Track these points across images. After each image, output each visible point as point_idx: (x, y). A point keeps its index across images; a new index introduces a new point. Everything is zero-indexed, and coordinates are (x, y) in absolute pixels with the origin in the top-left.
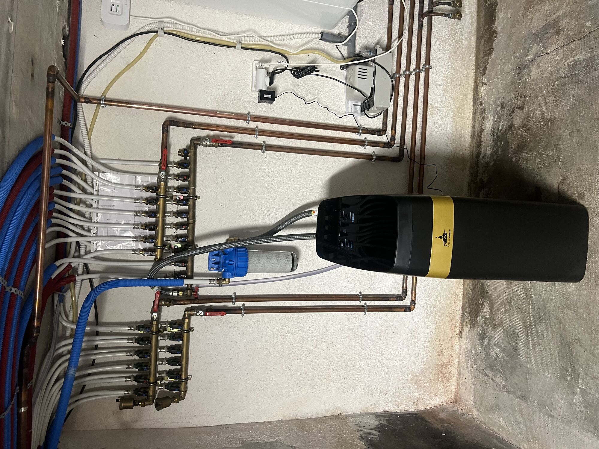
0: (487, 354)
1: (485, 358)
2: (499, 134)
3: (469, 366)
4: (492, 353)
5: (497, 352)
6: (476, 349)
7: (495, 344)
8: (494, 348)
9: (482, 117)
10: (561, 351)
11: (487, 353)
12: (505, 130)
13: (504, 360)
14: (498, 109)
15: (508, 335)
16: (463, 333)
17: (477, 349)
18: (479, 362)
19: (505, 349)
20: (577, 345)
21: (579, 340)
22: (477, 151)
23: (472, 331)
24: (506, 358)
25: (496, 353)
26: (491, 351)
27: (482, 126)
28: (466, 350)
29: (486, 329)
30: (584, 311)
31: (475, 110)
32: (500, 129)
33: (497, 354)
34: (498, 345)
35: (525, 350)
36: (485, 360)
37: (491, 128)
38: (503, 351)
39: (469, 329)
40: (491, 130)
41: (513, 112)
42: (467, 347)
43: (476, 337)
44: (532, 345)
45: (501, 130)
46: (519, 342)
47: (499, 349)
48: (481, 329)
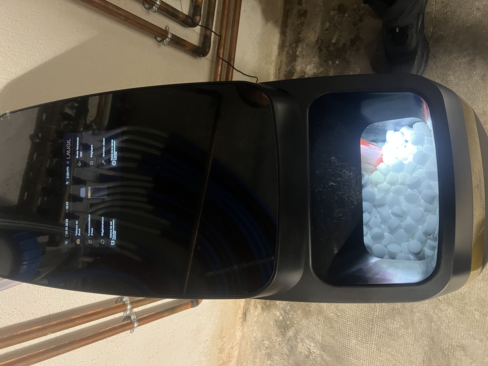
0: (292, 350)
1: (288, 353)
2: (332, 48)
3: (258, 360)
4: (301, 348)
5: (311, 348)
6: (271, 340)
7: (308, 337)
8: (305, 342)
9: (299, 22)
10: (430, 360)
11: (291, 347)
12: (344, 44)
13: (323, 360)
14: (332, 13)
15: (332, 327)
16: (248, 316)
17: (273, 340)
18: (277, 358)
19: (325, 346)
20: (459, 354)
21: (463, 348)
22: (288, 69)
23: (265, 314)
24: (325, 357)
25: (308, 348)
26: (300, 345)
27: (299, 33)
28: (253, 339)
29: (293, 315)
30: (476, 309)
31: (288, 11)
32: (334, 41)
33: (310, 350)
34: (313, 339)
35: (363, 351)
36: (288, 356)
37: (316, 39)
38: (322, 347)
39: (260, 311)
40: (317, 41)
41: (361, 20)
42: (255, 335)
43: (272, 323)
44: (377, 345)
45: (335, 44)
46: (354, 339)
47: (314, 343)
48: (281, 314)
